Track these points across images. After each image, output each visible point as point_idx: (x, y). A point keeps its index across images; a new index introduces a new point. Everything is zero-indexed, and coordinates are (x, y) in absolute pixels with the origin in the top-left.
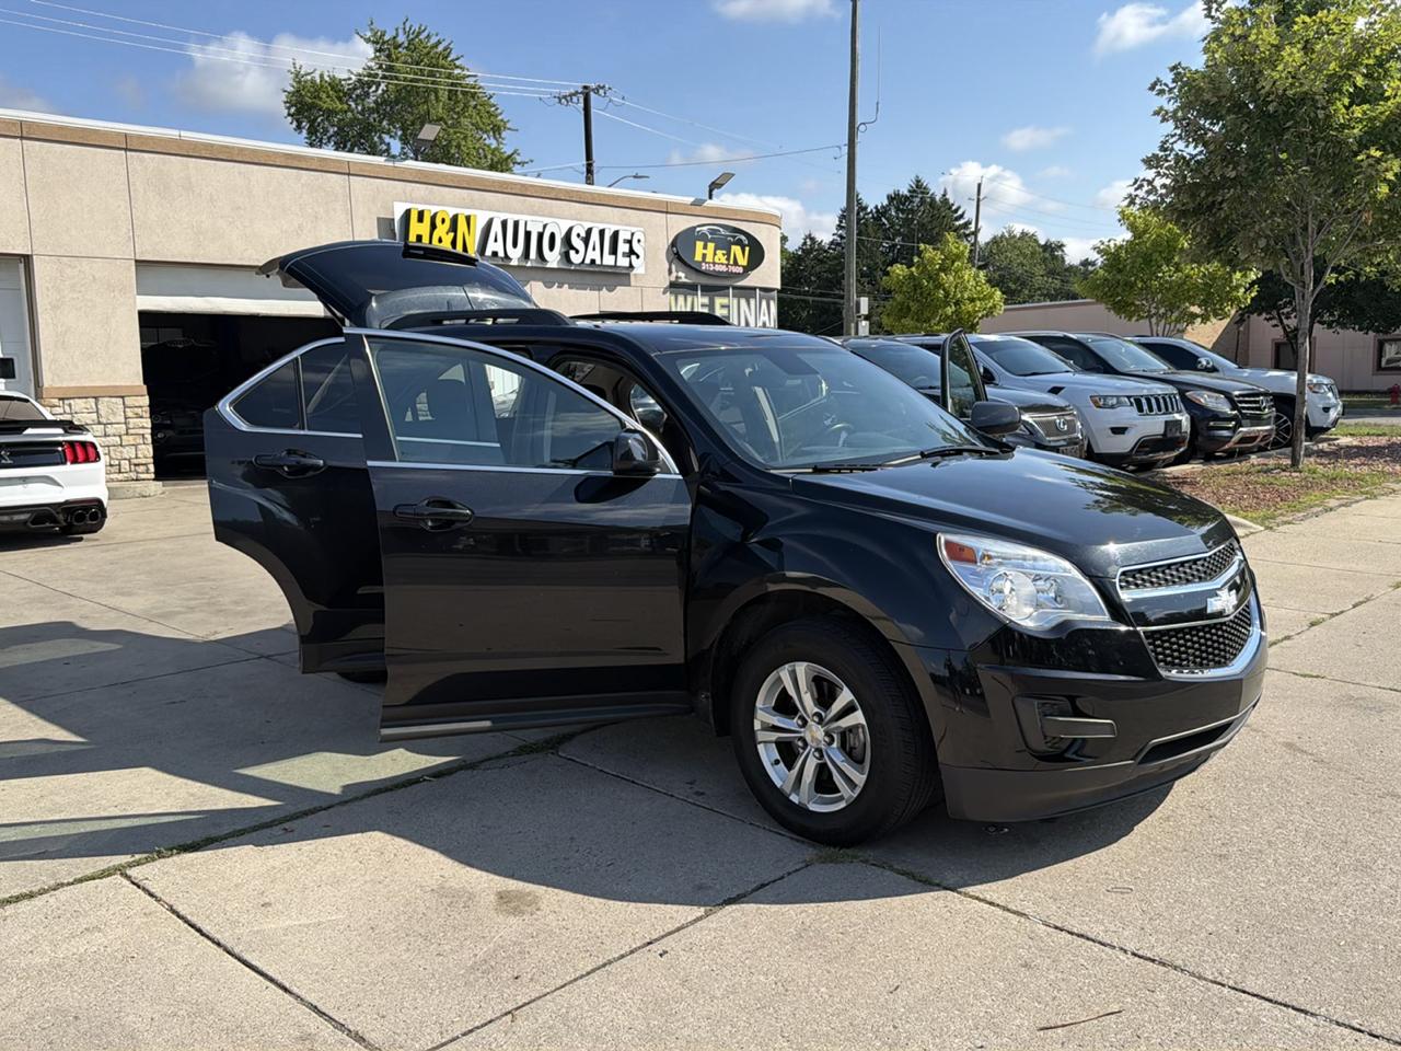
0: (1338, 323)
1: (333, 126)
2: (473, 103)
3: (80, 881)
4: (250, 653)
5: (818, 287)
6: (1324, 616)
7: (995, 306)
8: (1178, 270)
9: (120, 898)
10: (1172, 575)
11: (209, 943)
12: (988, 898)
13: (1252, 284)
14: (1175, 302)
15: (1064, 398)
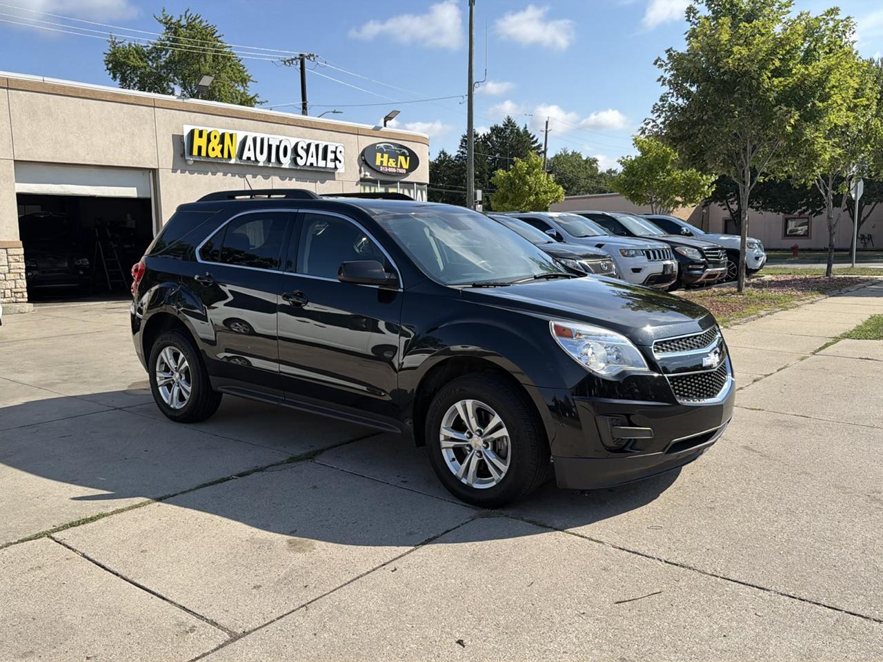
0: (762, 208)
1: (137, 77)
2: (229, 64)
3: (22, 541)
4: (108, 406)
5: (449, 184)
6: (761, 376)
7: (559, 196)
8: (669, 175)
9: (50, 550)
10: (682, 345)
11: (111, 574)
12: (580, 533)
13: (712, 184)
14: (667, 194)
15: (604, 250)
